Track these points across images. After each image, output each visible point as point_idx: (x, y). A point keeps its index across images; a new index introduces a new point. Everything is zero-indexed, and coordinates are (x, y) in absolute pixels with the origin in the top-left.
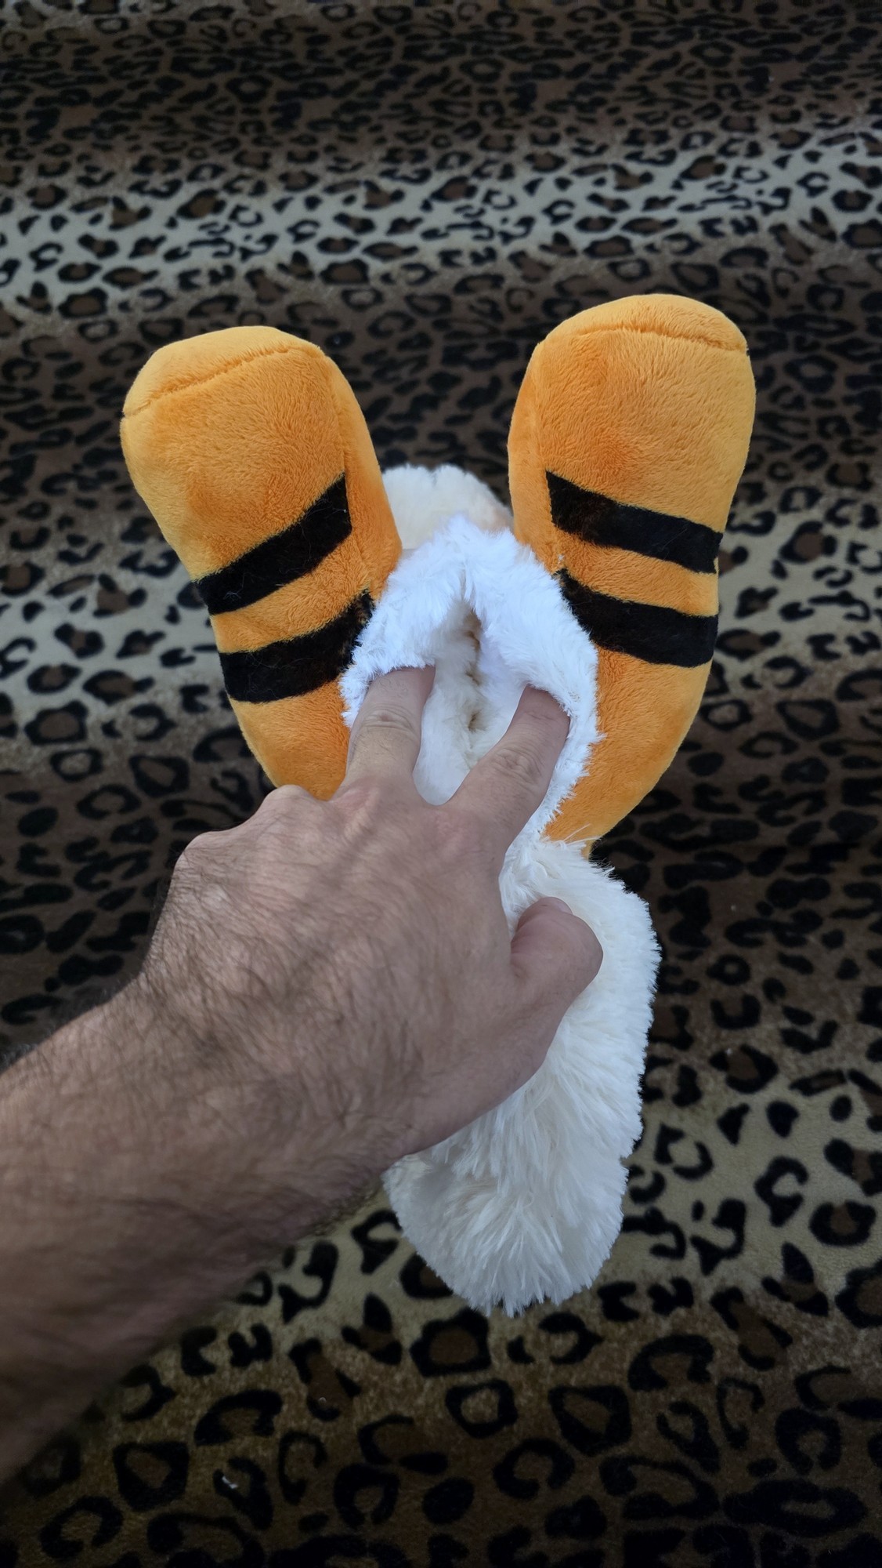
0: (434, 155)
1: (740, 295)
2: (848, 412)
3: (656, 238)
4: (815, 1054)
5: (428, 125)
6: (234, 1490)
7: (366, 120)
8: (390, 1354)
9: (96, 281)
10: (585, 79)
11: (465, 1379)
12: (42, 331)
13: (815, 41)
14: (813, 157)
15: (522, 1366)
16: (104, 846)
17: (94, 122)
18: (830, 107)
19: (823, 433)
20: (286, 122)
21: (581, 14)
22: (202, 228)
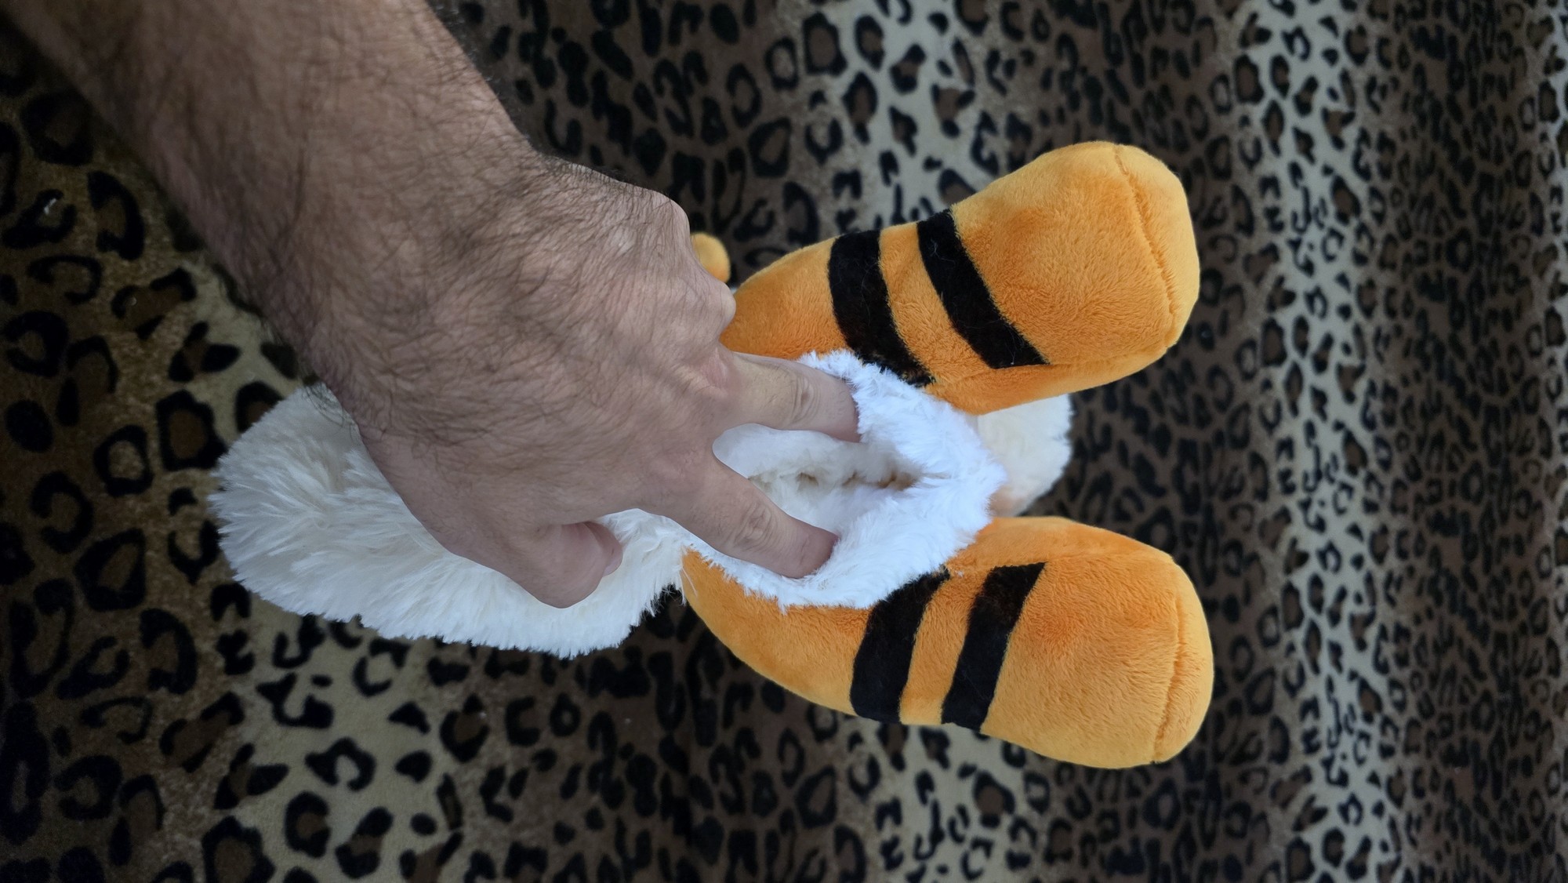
0: (1390, 434)
1: (1242, 735)
2: (1124, 842)
3: (1301, 654)
4: (480, 800)
5: (1420, 429)
6: (42, 211)
7: (1427, 366)
8: (180, 370)
9: (1271, 93)
10: (1463, 586)
11: (154, 445)
12: (1222, 39)
13: (1494, 811)
14: (1379, 810)
15: (166, 503)
16: (700, 91)
17: (1431, 95)
18: (1428, 826)
19: (1104, 815)
20: (1425, 286)
21: (1526, 583)
22: (1323, 202)
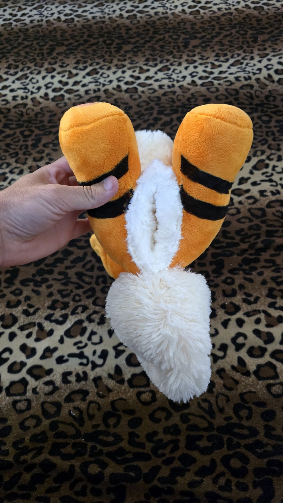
0: (159, 60)
1: (245, 97)
2: (275, 130)
3: (221, 82)
4: (252, 305)
5: (158, 52)
6: (74, 416)
7: (140, 50)
8: (121, 382)
9: (62, 92)
10: (204, 39)
11: (142, 389)
12: (47, 105)
13: (272, 29)
14: (269, 60)
17: (65, 51)
18: (275, 47)
19: (267, 135)
20: (118, 51)
21: (205, 22)
22: (92, 78)
